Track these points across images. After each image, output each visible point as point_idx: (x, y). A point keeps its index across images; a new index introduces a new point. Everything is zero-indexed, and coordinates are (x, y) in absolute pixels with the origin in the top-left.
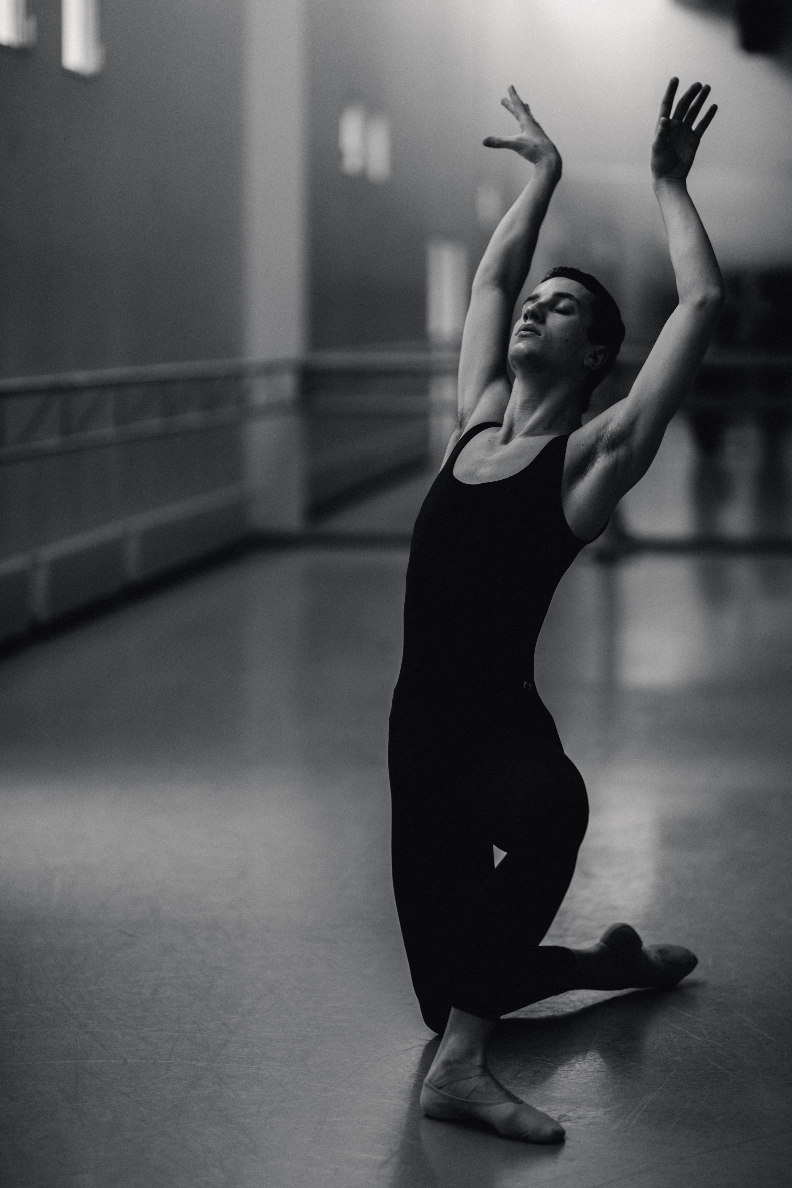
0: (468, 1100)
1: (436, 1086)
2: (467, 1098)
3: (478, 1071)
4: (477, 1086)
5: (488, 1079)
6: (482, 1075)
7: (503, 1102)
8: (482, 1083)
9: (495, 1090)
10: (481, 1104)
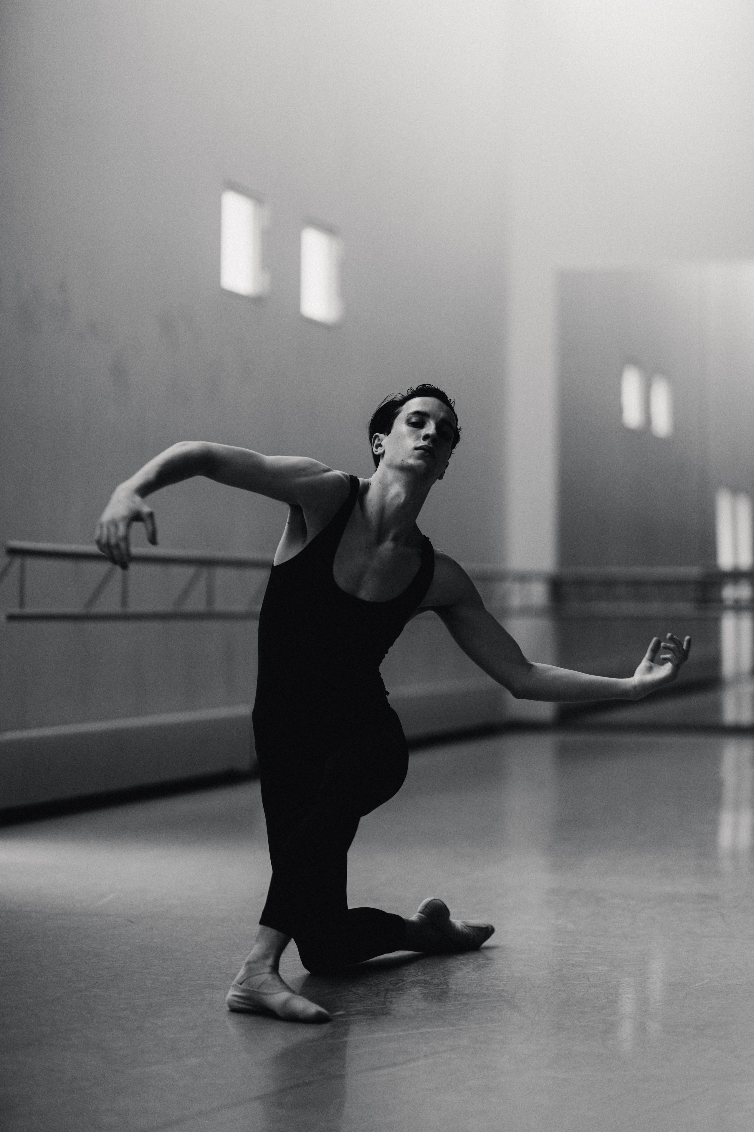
0: (258, 990)
1: (238, 983)
2: (258, 989)
3: (268, 970)
4: (265, 980)
5: (275, 976)
6: (270, 973)
7: (283, 992)
8: (270, 978)
9: (277, 983)
10: (267, 994)
